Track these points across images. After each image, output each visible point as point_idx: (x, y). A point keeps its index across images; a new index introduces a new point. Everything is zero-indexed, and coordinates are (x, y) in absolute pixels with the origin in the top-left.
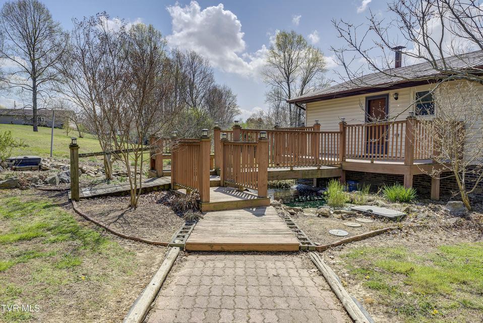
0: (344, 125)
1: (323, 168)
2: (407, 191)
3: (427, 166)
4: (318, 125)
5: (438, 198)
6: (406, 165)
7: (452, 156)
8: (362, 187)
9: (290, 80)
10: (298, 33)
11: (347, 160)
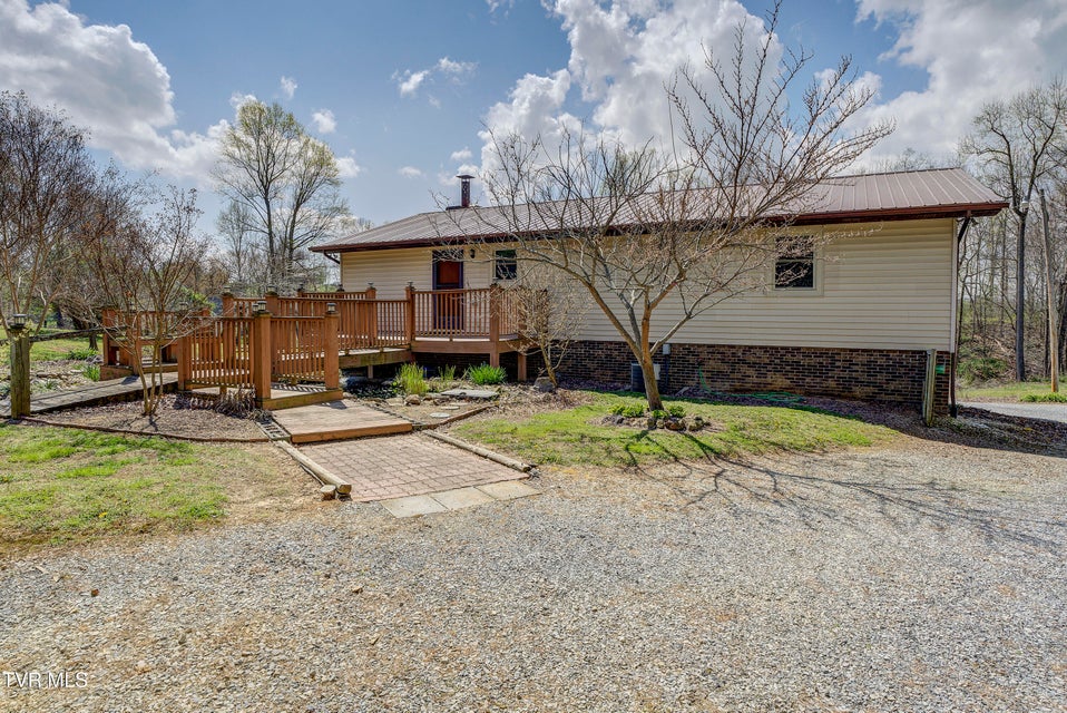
0: (411, 291)
1: (386, 350)
2: (494, 371)
3: (515, 342)
4: (372, 290)
5: (525, 379)
6: (491, 341)
7: (538, 330)
8: (444, 370)
9: (271, 194)
10: (286, 110)
11: (417, 339)
